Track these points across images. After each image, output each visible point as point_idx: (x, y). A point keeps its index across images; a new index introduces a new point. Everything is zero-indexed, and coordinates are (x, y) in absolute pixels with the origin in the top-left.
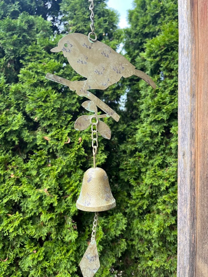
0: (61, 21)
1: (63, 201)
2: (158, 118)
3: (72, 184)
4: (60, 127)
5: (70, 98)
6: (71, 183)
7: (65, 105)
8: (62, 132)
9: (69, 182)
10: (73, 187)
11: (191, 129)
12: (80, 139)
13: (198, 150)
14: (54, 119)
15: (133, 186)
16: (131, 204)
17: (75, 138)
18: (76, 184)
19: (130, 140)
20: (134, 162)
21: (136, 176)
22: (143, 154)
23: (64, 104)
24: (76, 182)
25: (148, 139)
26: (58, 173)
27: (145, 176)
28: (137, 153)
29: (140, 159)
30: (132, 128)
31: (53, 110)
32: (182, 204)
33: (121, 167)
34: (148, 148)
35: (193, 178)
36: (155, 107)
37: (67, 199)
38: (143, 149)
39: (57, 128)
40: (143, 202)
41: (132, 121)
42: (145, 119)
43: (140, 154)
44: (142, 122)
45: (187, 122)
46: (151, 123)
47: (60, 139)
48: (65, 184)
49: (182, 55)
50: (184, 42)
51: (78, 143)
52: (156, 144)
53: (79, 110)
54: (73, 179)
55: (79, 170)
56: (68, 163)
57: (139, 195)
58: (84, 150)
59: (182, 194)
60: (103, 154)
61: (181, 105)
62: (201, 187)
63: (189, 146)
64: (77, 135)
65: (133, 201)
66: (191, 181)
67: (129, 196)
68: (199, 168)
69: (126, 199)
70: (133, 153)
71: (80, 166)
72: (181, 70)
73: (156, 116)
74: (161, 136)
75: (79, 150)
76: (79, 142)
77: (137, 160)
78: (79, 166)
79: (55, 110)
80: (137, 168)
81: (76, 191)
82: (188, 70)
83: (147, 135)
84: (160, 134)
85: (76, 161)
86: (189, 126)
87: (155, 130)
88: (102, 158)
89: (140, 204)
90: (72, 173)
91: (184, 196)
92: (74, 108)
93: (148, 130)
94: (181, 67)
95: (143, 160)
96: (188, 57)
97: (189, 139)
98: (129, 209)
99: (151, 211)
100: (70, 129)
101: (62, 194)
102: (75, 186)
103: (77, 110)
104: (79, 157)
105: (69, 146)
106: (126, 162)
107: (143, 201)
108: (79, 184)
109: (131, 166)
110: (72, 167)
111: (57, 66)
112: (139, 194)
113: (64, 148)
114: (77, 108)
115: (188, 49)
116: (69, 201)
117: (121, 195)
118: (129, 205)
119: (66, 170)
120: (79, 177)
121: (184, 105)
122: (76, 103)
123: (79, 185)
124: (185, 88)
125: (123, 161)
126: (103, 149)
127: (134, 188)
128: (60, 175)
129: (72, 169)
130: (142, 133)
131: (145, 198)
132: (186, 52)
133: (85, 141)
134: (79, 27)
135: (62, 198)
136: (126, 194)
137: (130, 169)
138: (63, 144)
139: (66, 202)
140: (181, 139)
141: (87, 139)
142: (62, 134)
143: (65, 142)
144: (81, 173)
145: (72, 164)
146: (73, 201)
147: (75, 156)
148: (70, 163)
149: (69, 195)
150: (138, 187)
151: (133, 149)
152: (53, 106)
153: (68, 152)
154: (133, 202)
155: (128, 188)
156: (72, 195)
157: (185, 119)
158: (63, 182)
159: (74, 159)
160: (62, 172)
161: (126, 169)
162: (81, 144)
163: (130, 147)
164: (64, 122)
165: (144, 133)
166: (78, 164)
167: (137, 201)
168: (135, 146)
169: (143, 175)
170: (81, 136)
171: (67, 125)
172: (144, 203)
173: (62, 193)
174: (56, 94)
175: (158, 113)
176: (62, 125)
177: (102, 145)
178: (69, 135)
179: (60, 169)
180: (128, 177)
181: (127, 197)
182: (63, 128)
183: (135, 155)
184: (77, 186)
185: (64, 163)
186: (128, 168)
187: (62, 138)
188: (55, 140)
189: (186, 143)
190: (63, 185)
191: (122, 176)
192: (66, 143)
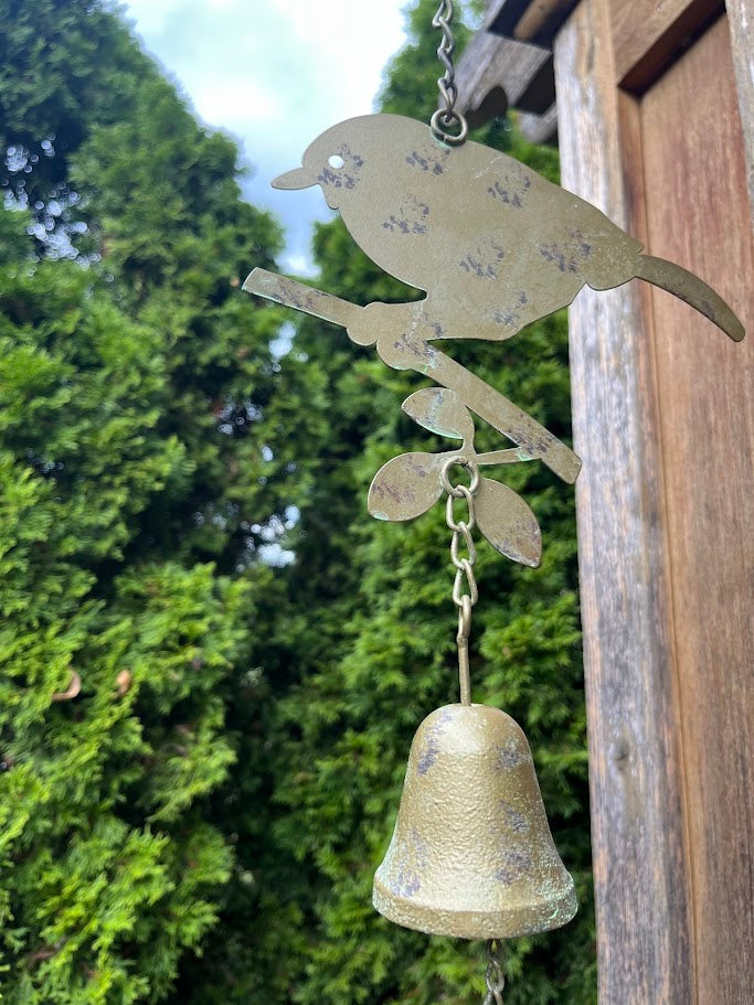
0: (58, 220)
1: (26, 979)
2: (433, 595)
3: (74, 893)
4: (36, 624)
5: (90, 501)
6: (67, 890)
7: (69, 532)
8: (46, 646)
9: (59, 885)
10: (77, 911)
11: (652, 649)
12: (123, 678)
13: (688, 739)
14: (13, 589)
15: (330, 882)
16: (321, 962)
17: (101, 674)
18: (91, 893)
19: (318, 679)
20: (338, 773)
21: (342, 834)
22: (371, 739)
23: (61, 527)
24: (92, 879)
25: (397, 678)
26: (12, 841)
27: (379, 831)
28: (349, 735)
29: (362, 759)
30: (323, 633)
31: (12, 550)
32: (627, 979)
33: (280, 796)
34: (390, 715)
35: (675, 858)
36: (420, 554)
37: (44, 968)
38: (371, 719)
39: (23, 628)
40: (370, 951)
41: (325, 605)
42: (382, 599)
43: (362, 738)
44: (367, 610)
45: (630, 619)
46: (404, 614)
47: (31, 680)
48: (40, 897)
49: (588, 370)
50: (596, 325)
51: (113, 695)
52: (422, 697)
53: (124, 552)
54: (79, 869)
55: (106, 821)
56: (61, 792)
57: (353, 921)
58: (139, 728)
59: (620, 934)
60: (221, 743)
61: (597, 554)
62: (713, 898)
63: (649, 718)
64: (110, 660)
65: (329, 948)
66: (670, 873)
67: (312, 923)
68: (697, 816)
69: (297, 941)
70: (330, 735)
71: (118, 803)
72: (589, 423)
73: (427, 590)
74: (443, 665)
75: (117, 728)
76: (116, 690)
77: (351, 763)
78: (109, 803)
79: (23, 552)
80: (348, 800)
81: (93, 925)
82: (625, 424)
83: (390, 662)
84: (439, 658)
85: (98, 783)
86: (644, 636)
87: (420, 643)
88: (214, 763)
89: (358, 962)
90: (76, 838)
91: (634, 943)
92: (104, 546)
93: (395, 640)
94: (588, 412)
95: (372, 766)
96: (623, 379)
97: (647, 688)
98: (312, 985)
99: (402, 987)
100: (81, 635)
101: (18, 945)
102: (86, 905)
103: (118, 554)
104: (114, 762)
105: (70, 711)
106: (300, 776)
107: (371, 947)
108: (103, 890)
109: (325, 790)
110: (77, 809)
111: (45, 375)
112: (354, 914)
113: (48, 720)
114: (118, 544)
115: (617, 347)
116: (54, 979)
117: (276, 923)
118: (310, 969)
119: (47, 824)
120: (108, 854)
121: (614, 553)
122: (114, 523)
123: (104, 897)
124: (613, 490)
125: (286, 768)
126: (219, 720)
127: (336, 889)
128: (17, 850)
129: (76, 821)
130: (369, 653)
131: (378, 930)
132: (608, 360)
133: (144, 686)
134: (143, 246)
135: (21, 963)
136: (298, 916)
137: (317, 805)
138: (43, 701)
139: (37, 986)
140: (603, 687)
141: (156, 680)
142: (45, 657)
143: (57, 691)
144: (117, 838)
145: (78, 796)
146: (72, 978)
147: (94, 758)
148: (70, 792)
149: (53, 951)
150: (350, 881)
151: (331, 717)
152: (14, 534)
153: (64, 739)
154: (326, 953)
155: (305, 889)
156: (74, 947)
157: (619, 608)
158: (28, 887)
159: (94, 773)
160: (28, 838)
161: (302, 806)
162: (126, 703)
163: (322, 711)
164: (58, 604)
165: (378, 652)
166: (105, 794)
167: (349, 947)
168: (341, 706)
169: (372, 827)
170: (128, 666)
171: (69, 615)
172: (374, 956)
173: (21, 939)
174: (33, 485)
175: (430, 577)
176: (47, 614)
177: (214, 706)
178: (78, 659)
179: (21, 820)
180: (308, 839)
181: (299, 929)
182: (52, 631)
183: (340, 744)
184: (98, 902)
185: (44, 793)
186: (310, 800)
187: (40, 673)
188: (8, 684)
189: (631, 705)
190: (27, 900)
191: (283, 836)
192: (60, 696)
